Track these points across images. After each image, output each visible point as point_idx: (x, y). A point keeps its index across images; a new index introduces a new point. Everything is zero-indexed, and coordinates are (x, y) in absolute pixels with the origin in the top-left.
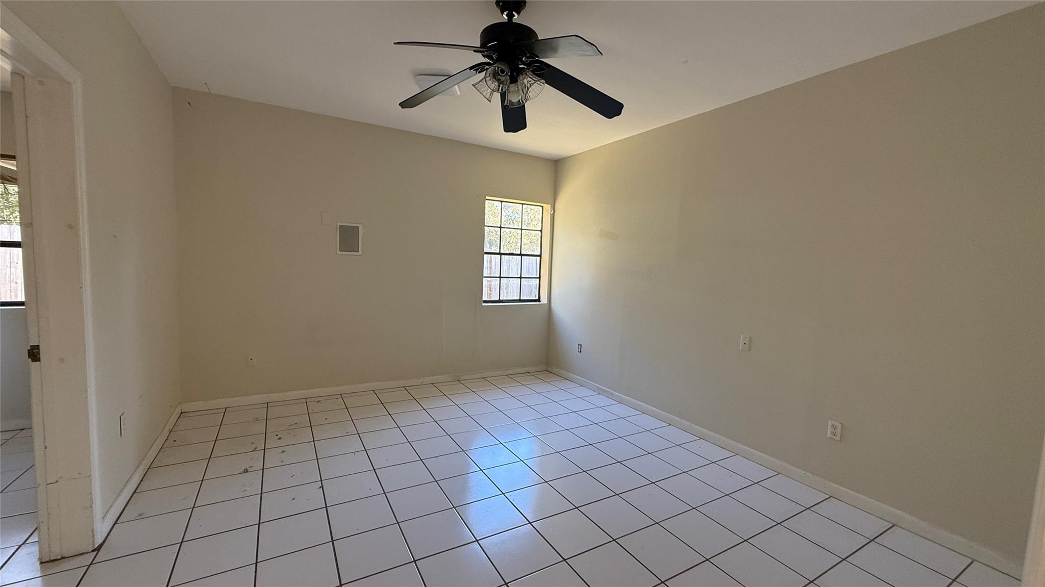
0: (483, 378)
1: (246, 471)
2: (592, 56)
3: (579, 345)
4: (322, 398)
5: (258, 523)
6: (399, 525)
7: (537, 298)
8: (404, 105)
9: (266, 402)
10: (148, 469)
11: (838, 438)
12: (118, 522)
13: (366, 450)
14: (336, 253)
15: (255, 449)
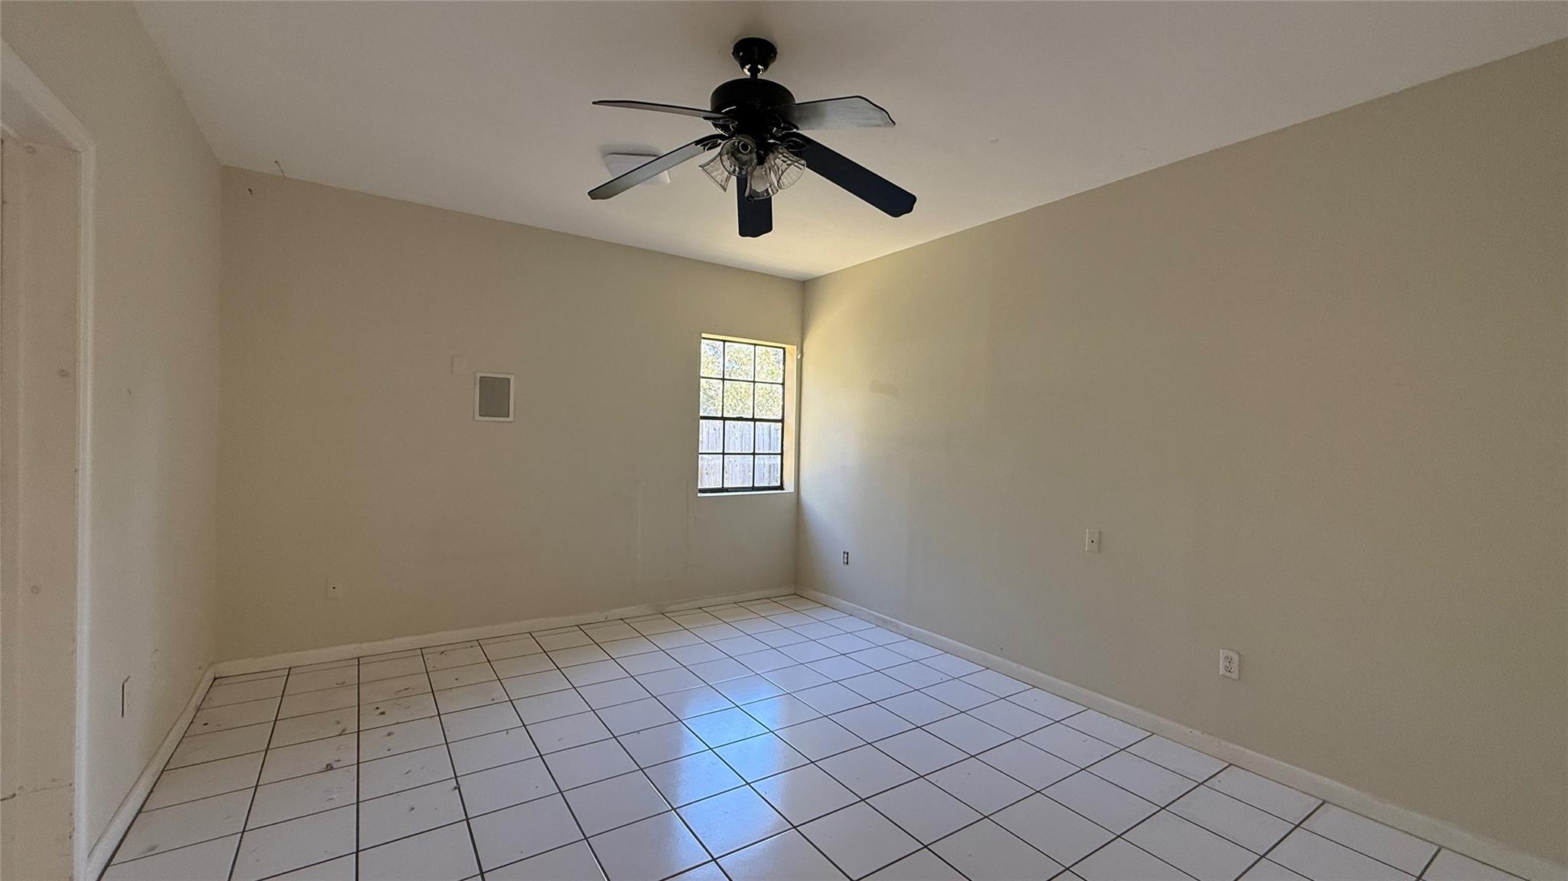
0: (700, 608)
1: (329, 767)
2: (880, 126)
3: (844, 552)
4: (450, 647)
5: (355, 851)
6: (587, 841)
7: (779, 484)
8: (595, 194)
9: (357, 656)
10: (162, 772)
11: (1235, 675)
12: (112, 863)
13: (524, 726)
14: (474, 417)
15: (344, 731)
